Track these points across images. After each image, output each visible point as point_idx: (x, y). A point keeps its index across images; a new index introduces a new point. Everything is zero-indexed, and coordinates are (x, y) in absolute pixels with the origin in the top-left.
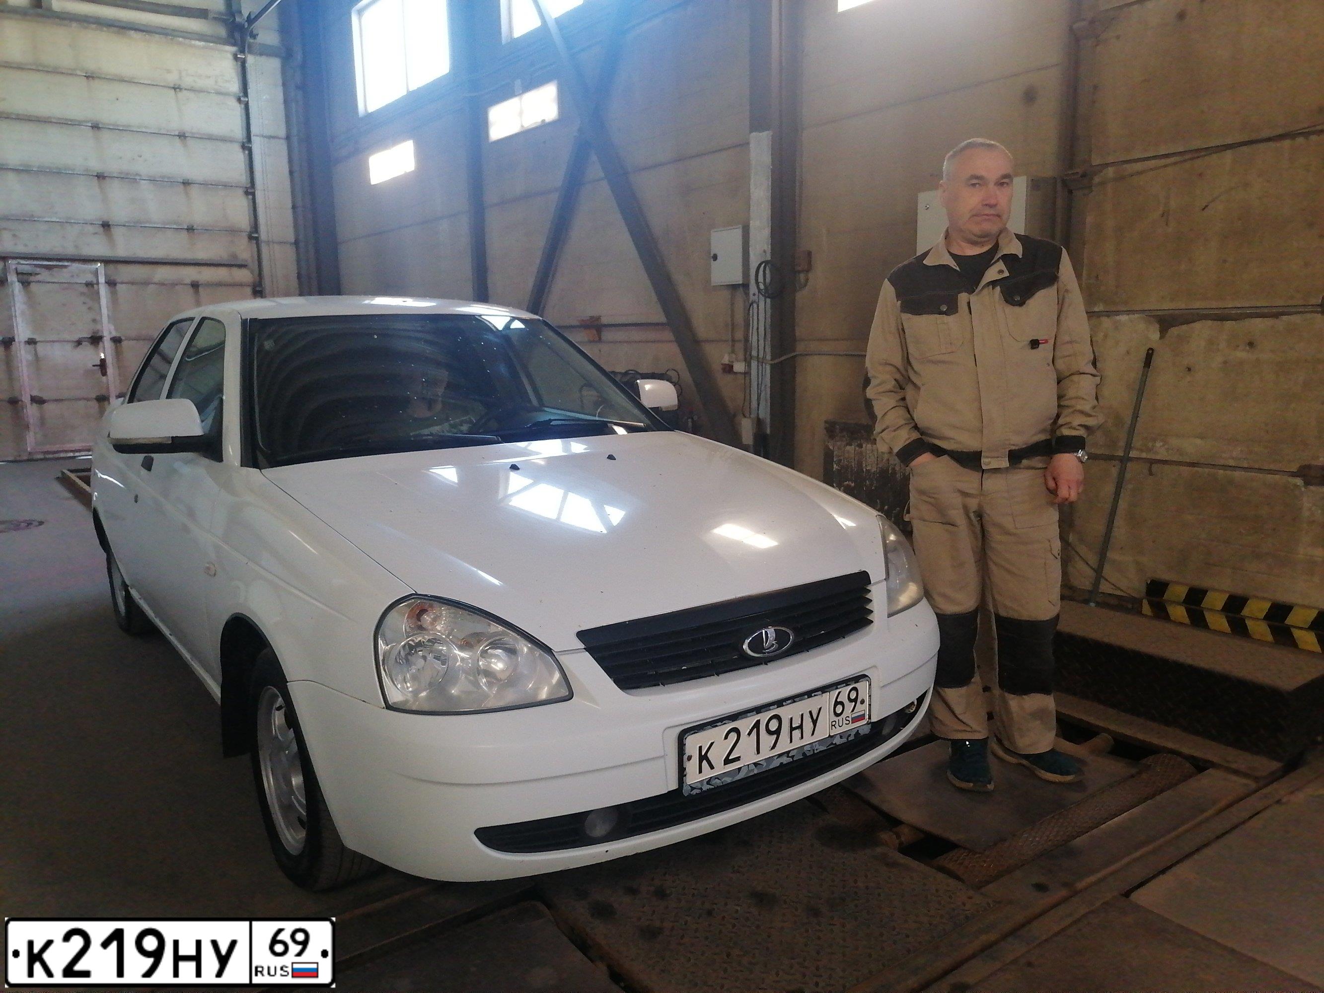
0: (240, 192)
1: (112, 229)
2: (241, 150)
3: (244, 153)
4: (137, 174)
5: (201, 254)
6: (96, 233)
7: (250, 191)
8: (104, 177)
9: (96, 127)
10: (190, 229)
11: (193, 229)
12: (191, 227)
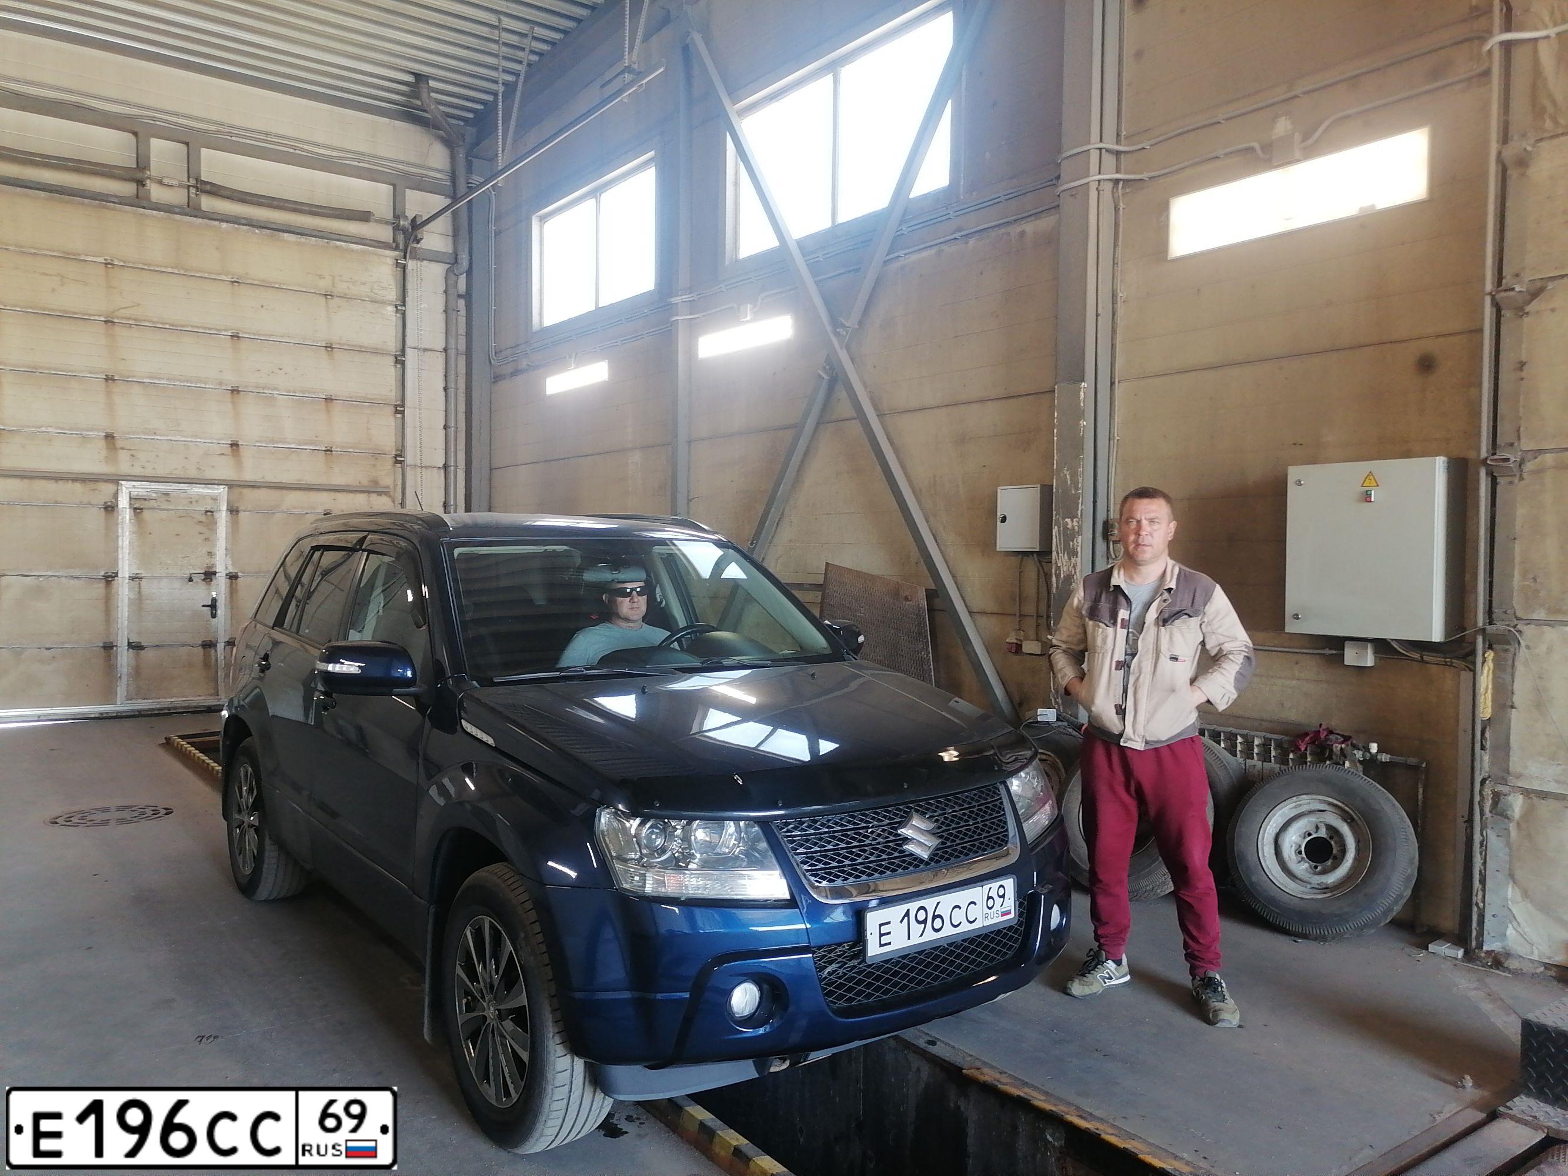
0: (389, 410)
1: (241, 450)
2: (392, 364)
3: (396, 366)
4: (275, 389)
5: (339, 480)
7: (399, 409)
8: (238, 392)
9: (236, 337)
10: (328, 451)
11: (331, 451)
12: (329, 448)
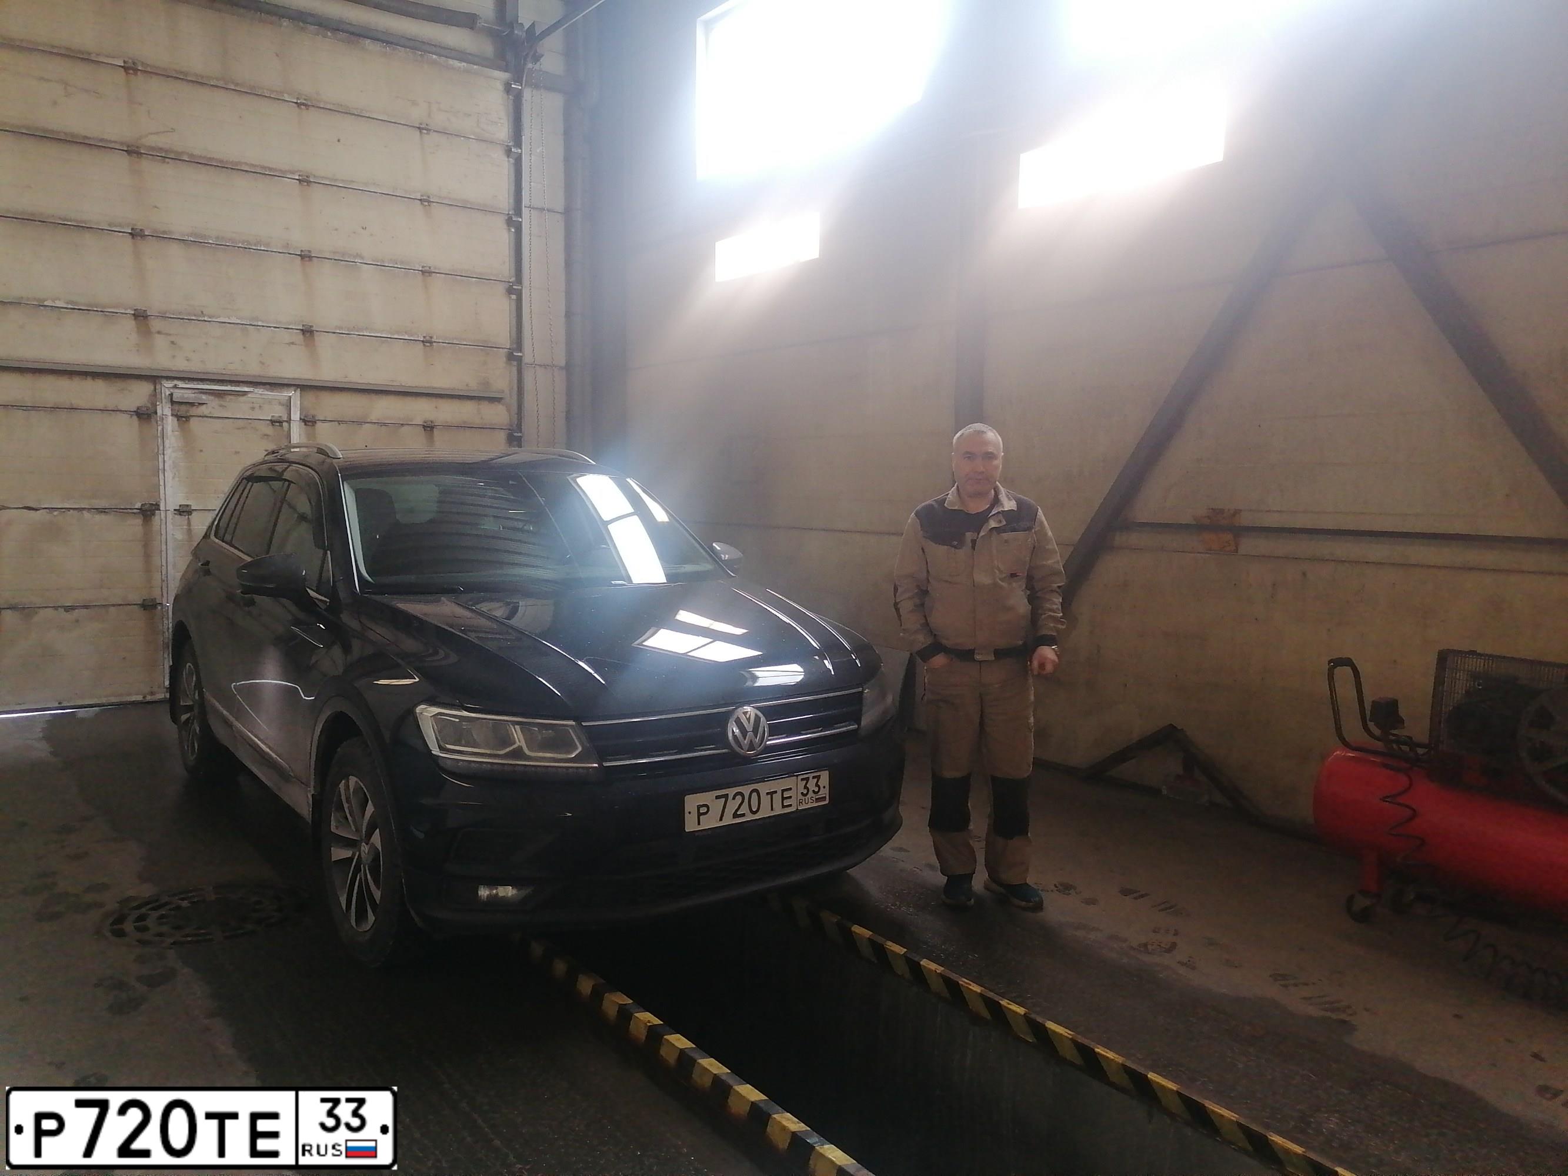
0: (501, 289)
1: (316, 338)
2: (505, 226)
3: (509, 230)
4: (358, 256)
5: (441, 381)
6: (293, 343)
7: (514, 290)
8: (310, 258)
9: (305, 181)
10: (428, 342)
11: (431, 342)
12: (428, 338)
